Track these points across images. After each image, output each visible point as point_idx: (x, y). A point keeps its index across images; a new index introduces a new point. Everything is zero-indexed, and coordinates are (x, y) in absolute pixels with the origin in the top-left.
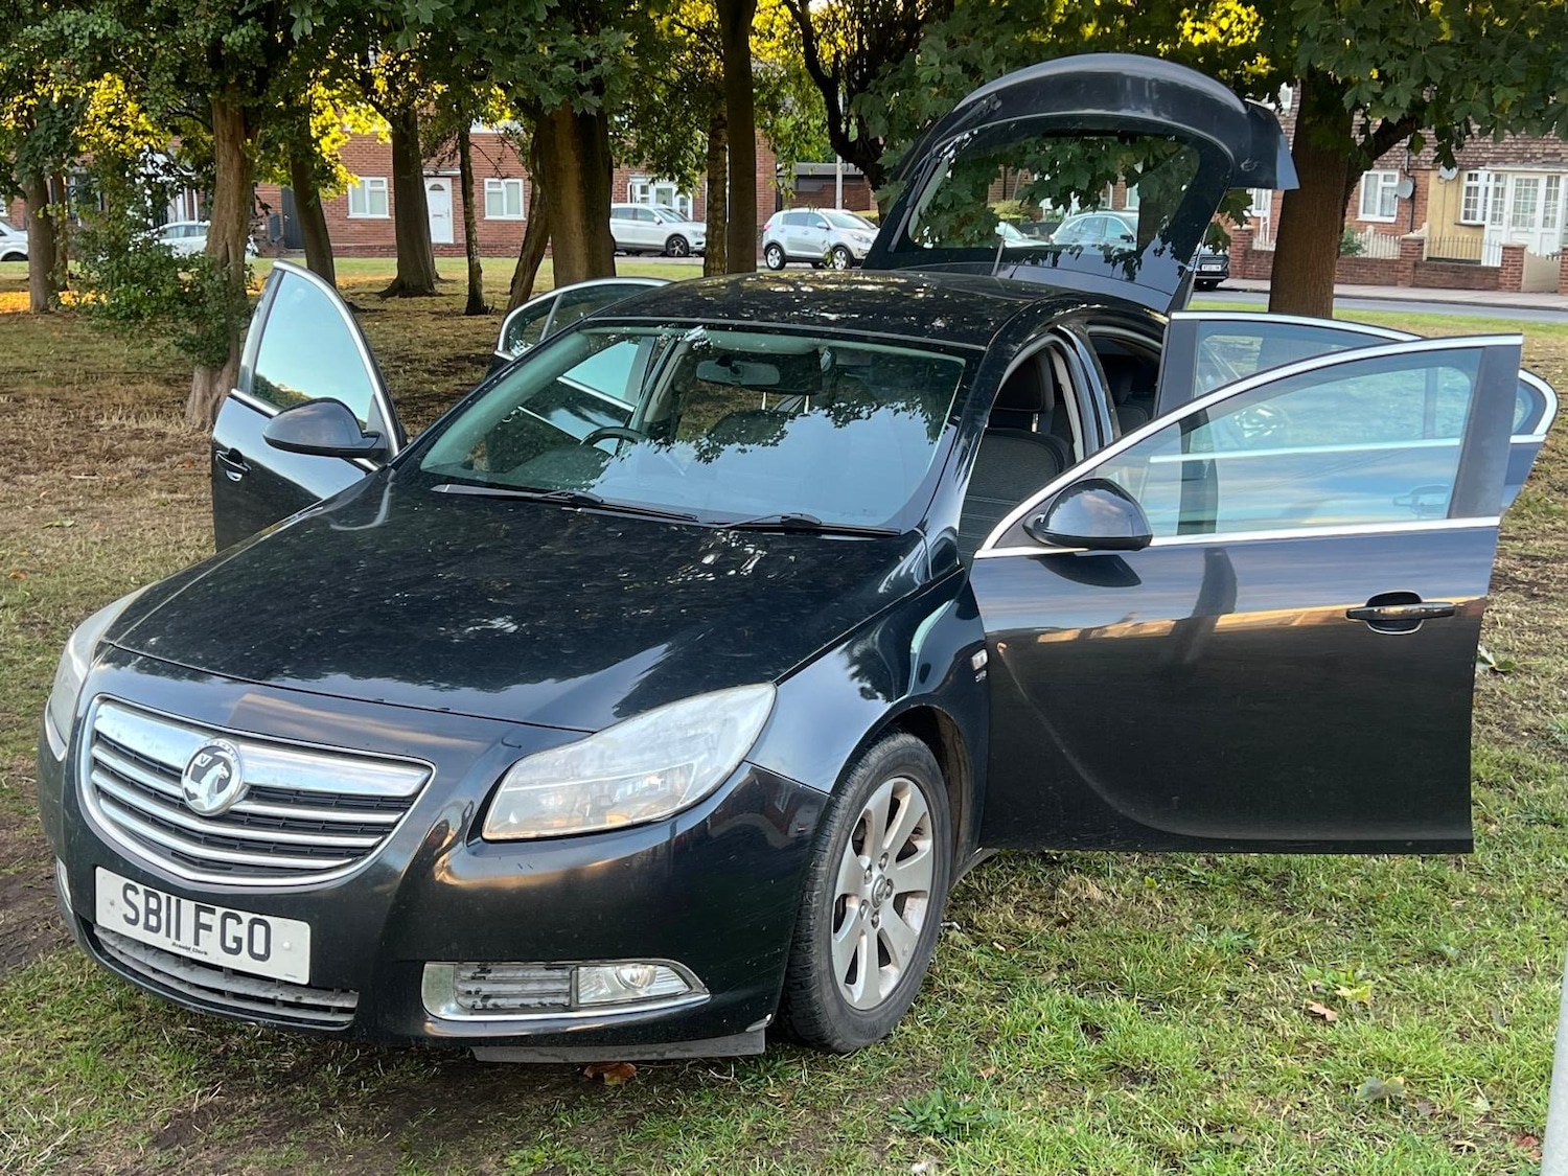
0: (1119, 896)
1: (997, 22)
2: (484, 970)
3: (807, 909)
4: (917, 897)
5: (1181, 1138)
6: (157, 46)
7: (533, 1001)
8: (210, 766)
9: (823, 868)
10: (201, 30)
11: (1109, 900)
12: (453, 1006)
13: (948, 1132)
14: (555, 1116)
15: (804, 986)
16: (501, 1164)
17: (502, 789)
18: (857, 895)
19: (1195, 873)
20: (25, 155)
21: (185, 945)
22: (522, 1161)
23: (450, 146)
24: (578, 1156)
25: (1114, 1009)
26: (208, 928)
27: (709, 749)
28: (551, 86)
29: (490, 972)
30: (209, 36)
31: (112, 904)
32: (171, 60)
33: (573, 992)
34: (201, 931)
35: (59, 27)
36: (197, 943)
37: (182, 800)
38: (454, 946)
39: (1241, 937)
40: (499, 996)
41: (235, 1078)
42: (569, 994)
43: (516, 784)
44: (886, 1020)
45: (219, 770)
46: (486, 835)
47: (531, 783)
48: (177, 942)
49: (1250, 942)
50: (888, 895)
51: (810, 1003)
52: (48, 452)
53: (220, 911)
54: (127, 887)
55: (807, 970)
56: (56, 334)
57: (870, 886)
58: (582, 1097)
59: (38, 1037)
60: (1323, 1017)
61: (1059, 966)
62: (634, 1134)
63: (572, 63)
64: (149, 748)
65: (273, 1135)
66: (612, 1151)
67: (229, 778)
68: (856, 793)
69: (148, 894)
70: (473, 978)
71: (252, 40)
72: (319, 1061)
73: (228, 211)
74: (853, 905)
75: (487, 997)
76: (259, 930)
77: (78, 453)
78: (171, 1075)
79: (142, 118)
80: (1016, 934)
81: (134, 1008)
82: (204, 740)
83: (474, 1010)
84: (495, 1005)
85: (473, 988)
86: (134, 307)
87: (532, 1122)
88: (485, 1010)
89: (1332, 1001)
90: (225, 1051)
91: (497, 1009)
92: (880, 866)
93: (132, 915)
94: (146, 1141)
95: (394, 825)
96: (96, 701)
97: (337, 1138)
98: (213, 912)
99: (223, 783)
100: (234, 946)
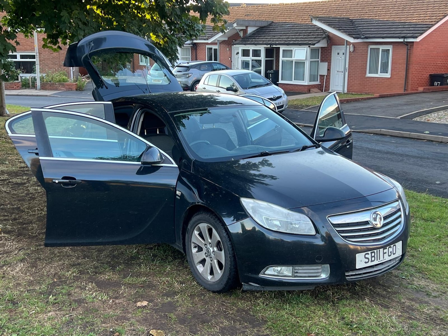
8: (377, 217)
21: (382, 260)
26: (386, 253)
34: (384, 255)
36: (384, 258)
48: (379, 261)
69: (371, 253)
76: (394, 247)
93: (367, 260)
98: (387, 248)
100: (390, 254)
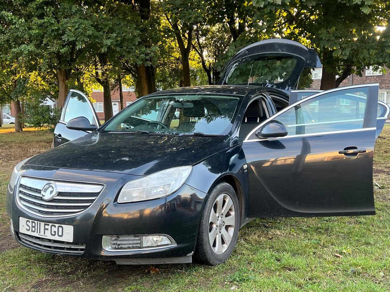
0: (285, 233)
1: (247, 43)
2: (118, 238)
3: (202, 224)
4: (231, 227)
5: (302, 281)
6: (44, 53)
7: (131, 246)
8: (48, 188)
9: (206, 214)
10: (55, 49)
11: (282, 234)
12: (110, 247)
13: (240, 281)
14: (138, 280)
15: (202, 245)
16: (123, 290)
17: (122, 190)
18: (215, 224)
19: (304, 229)
20: (14, 93)
21: (41, 235)
22: (128, 289)
23: (117, 87)
24: (143, 288)
25: (284, 255)
26: (47, 229)
27: (175, 180)
28: (139, 60)
29: (119, 238)
30: (57, 50)
31: (23, 226)
32: (47, 57)
33: (141, 243)
34: (46, 230)
35: (21, 49)
36: (44, 234)
37: (41, 197)
38: (110, 231)
39: (317, 241)
40: (122, 244)
41: (55, 274)
42: (140, 244)
43: (126, 189)
44: (224, 258)
45: (51, 189)
46: (118, 202)
47: (130, 188)
48: (39, 234)
49: (319, 242)
50: (223, 225)
51: (203, 250)
52: (17, 156)
53: (50, 224)
54: (27, 221)
55: (202, 240)
56: (21, 136)
57: (218, 222)
58: (145, 276)
59: (4, 266)
60: (339, 257)
61: (269, 248)
62: (158, 283)
63: (144, 54)
64: (33, 186)
65: (64, 285)
66: (152, 287)
67: (53, 191)
68: (214, 195)
69: (32, 222)
70: (115, 240)
71: (67, 51)
72: (76, 270)
73: (62, 98)
74: (214, 226)
75: (119, 245)
76: (60, 229)
77: (24, 156)
78: (38, 273)
79: (42, 82)
80: (258, 242)
81: (30, 260)
82: (47, 182)
83: (116, 248)
84: (121, 247)
85: (115, 242)
86: (39, 121)
87: (131, 281)
88: (118, 248)
89: (341, 253)
90: (52, 269)
91: (122, 248)
92: (221, 217)
93: (28, 228)
94: (31, 287)
95: (94, 200)
96: (21, 177)
97: (80, 285)
98: (48, 225)
99: (51, 192)
100: (54, 233)
